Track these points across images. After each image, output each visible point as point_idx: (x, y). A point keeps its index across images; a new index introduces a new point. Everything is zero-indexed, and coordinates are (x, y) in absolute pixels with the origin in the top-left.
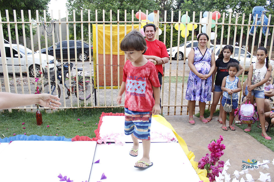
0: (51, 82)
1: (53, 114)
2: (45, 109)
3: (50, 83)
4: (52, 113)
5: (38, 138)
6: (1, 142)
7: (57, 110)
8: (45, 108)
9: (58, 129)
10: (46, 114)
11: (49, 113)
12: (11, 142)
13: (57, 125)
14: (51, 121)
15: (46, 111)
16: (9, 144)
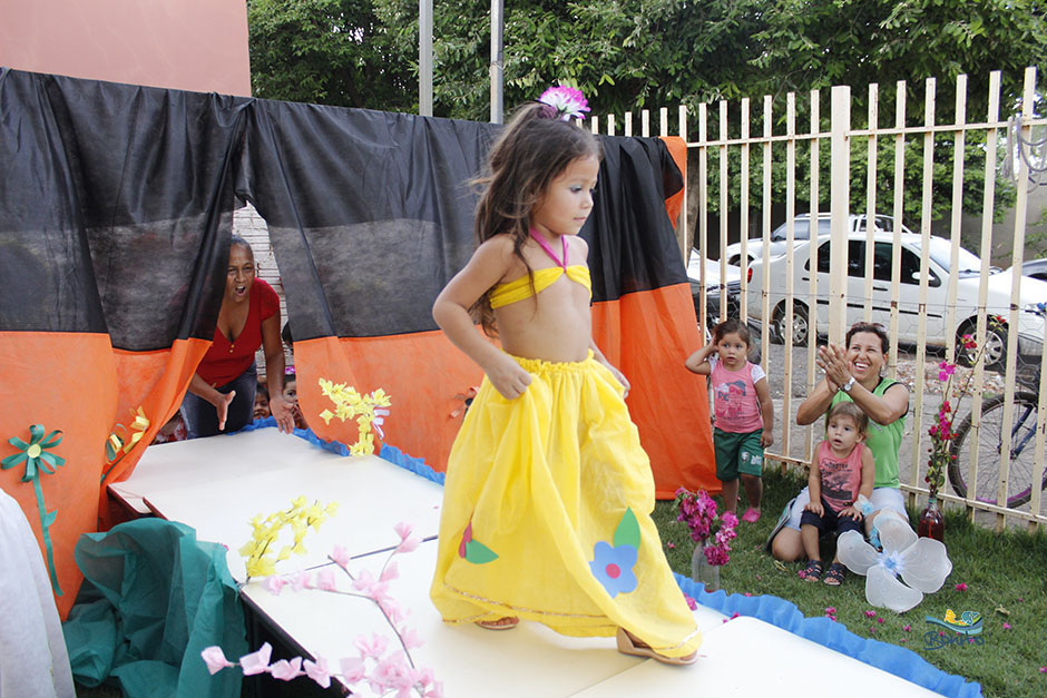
0: (1019, 397)
1: (1001, 537)
2: (969, 508)
3: (1009, 398)
4: (998, 531)
5: (844, 644)
6: (701, 603)
7: (1026, 524)
8: (971, 500)
9: (1005, 615)
10: (971, 528)
11: (985, 527)
12: (736, 616)
13: (1007, 595)
14: (984, 569)
15: (974, 518)
16: (725, 621)
